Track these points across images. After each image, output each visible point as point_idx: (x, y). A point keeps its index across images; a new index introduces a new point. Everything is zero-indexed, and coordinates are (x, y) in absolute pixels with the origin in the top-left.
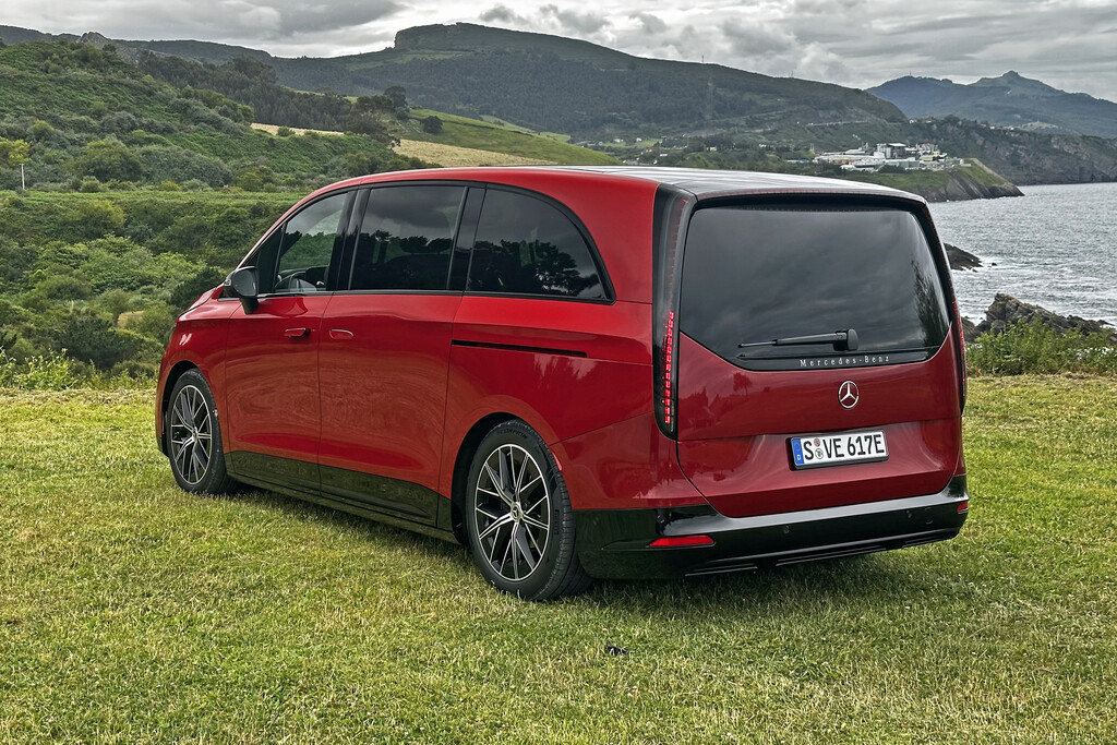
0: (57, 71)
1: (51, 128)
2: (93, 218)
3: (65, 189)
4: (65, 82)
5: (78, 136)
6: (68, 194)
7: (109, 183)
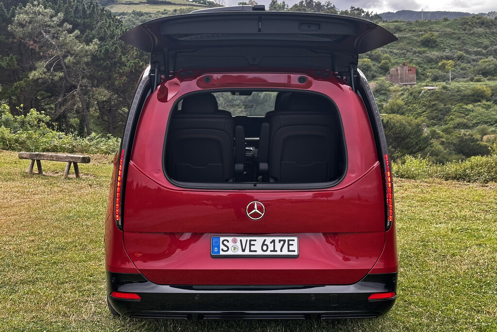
0: (470, 30)
1: (465, 55)
2: (477, 94)
3: (467, 81)
4: (473, 34)
5: (476, 57)
6: (468, 83)
7: (488, 78)
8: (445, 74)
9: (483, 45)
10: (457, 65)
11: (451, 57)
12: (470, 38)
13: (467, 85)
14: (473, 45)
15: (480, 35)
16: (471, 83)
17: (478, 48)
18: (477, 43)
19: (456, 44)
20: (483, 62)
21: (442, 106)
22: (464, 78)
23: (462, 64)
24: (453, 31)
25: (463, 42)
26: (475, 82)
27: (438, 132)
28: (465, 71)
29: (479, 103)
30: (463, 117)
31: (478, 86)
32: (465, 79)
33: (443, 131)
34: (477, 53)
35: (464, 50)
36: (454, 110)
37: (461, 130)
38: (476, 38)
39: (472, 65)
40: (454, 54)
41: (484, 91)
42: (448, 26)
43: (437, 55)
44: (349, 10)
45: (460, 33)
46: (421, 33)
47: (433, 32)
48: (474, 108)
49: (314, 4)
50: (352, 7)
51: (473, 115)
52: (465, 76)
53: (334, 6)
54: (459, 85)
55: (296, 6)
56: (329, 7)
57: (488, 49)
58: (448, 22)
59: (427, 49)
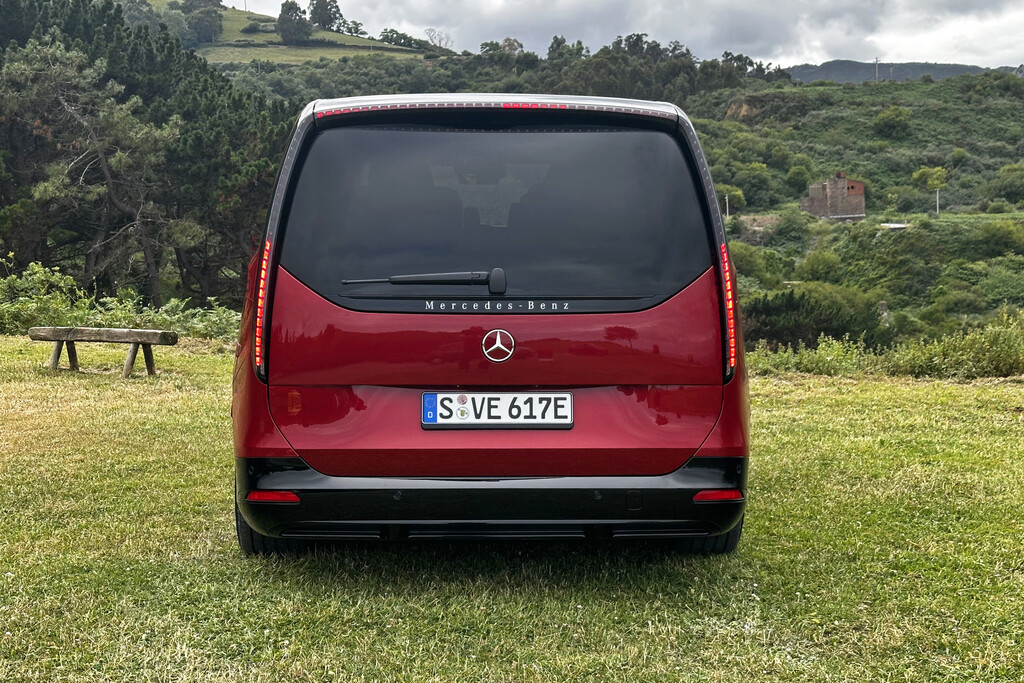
0: (978, 101)
1: (969, 155)
2: (995, 238)
3: (975, 211)
4: (984, 111)
5: (993, 160)
6: (975, 216)
7: (1018, 205)
8: (927, 195)
9: (1008, 135)
10: (951, 176)
11: (939, 159)
12: (979, 120)
13: (973, 220)
14: (986, 134)
15: (1000, 114)
16: (983, 215)
17: (998, 140)
18: (994, 131)
19: (949, 133)
20: (1009, 170)
21: (922, 264)
22: (967, 204)
23: (964, 175)
24: (944, 105)
25: (965, 129)
26: (991, 212)
27: (912, 319)
28: (970, 190)
29: (1000, 258)
30: (966, 287)
31: (998, 221)
32: (970, 207)
33: (923, 317)
34: (995, 152)
35: (968, 144)
36: (947, 272)
37: (961, 316)
38: (992, 120)
39: (984, 177)
40: (945, 155)
41: (1010, 232)
42: (932, 94)
43: (910, 156)
44: (721, 59)
45: (958, 109)
46: (874, 109)
47: (900, 108)
48: (990, 269)
49: (645, 46)
50: (726, 53)
51: (988, 285)
52: (971, 201)
53: (687, 50)
54: (956, 220)
55: (605, 50)
56: (677, 52)
57: (1019, 143)
58: (933, 86)
59: (886, 142)
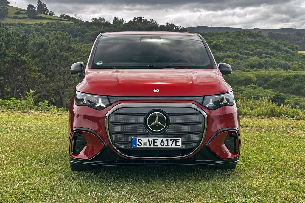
0: (242, 39)
1: (239, 55)
2: (247, 80)
3: (241, 71)
4: (244, 42)
5: (246, 56)
6: (241, 73)
7: (254, 70)
9: (251, 49)
10: (234, 61)
11: (231, 56)
12: (242, 44)
14: (244, 49)
15: (248, 43)
16: (244, 73)
17: (248, 50)
18: (247, 48)
19: (234, 48)
20: (251, 59)
23: (238, 61)
24: (232, 40)
25: (238, 47)
26: (246, 72)
28: (240, 65)
29: (249, 86)
31: (248, 74)
32: (240, 70)
34: (247, 54)
35: (239, 51)
38: (246, 44)
39: (244, 61)
40: (233, 54)
41: (251, 78)
42: (229, 36)
43: (222, 55)
44: (166, 25)
45: (236, 41)
46: (212, 40)
47: (219, 40)
48: (246, 89)
49: (143, 21)
50: (167, 23)
51: (245, 94)
52: (240, 69)
53: (155, 22)
54: (236, 74)
55: (130, 21)
56: (152, 23)
57: (254, 51)
58: (229, 34)
59: (215, 51)
